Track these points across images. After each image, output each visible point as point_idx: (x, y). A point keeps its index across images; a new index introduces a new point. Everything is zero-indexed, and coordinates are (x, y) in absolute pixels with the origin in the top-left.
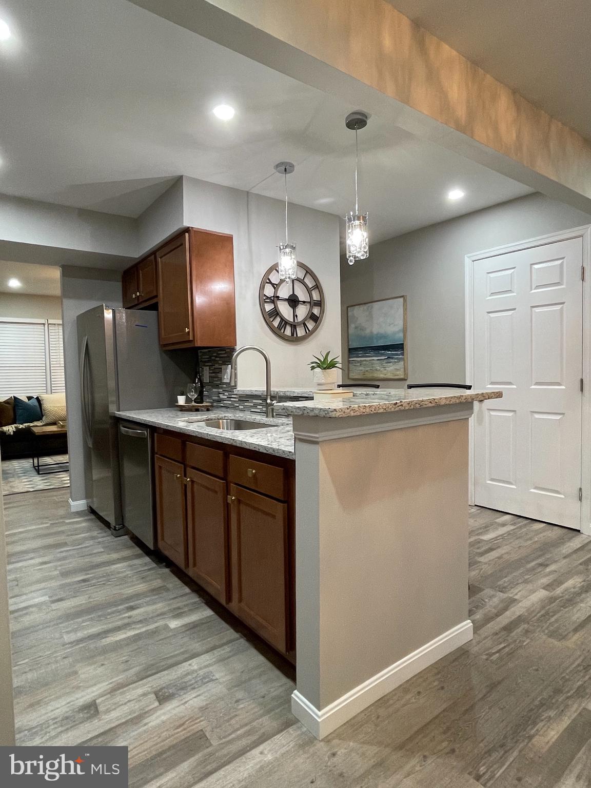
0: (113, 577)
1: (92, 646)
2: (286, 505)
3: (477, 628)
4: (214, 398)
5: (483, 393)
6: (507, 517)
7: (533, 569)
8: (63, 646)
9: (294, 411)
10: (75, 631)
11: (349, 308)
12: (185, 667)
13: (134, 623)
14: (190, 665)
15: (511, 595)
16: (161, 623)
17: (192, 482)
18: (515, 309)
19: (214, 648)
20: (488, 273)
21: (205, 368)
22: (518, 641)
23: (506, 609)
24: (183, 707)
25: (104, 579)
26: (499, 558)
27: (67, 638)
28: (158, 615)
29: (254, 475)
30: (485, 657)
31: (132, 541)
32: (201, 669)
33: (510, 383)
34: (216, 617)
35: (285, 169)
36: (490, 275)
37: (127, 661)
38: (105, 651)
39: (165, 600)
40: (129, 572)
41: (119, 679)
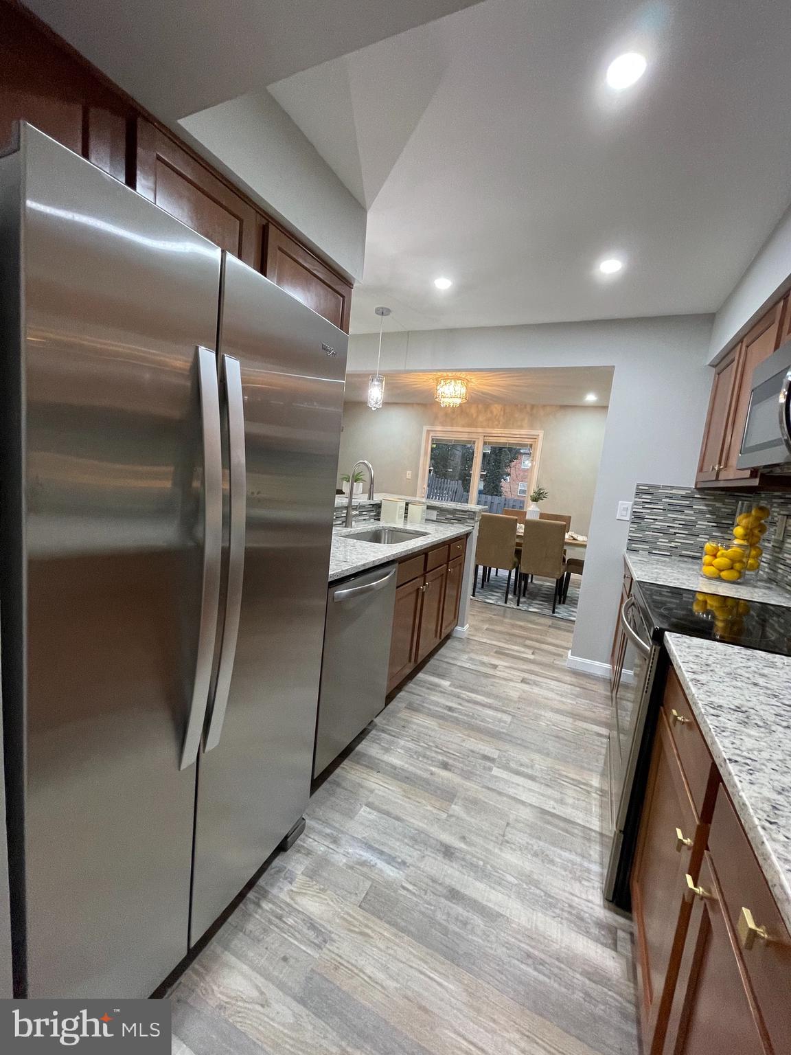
1: (500, 704)
8: (514, 716)
37: (492, 685)
38: (496, 697)
41: (504, 682)
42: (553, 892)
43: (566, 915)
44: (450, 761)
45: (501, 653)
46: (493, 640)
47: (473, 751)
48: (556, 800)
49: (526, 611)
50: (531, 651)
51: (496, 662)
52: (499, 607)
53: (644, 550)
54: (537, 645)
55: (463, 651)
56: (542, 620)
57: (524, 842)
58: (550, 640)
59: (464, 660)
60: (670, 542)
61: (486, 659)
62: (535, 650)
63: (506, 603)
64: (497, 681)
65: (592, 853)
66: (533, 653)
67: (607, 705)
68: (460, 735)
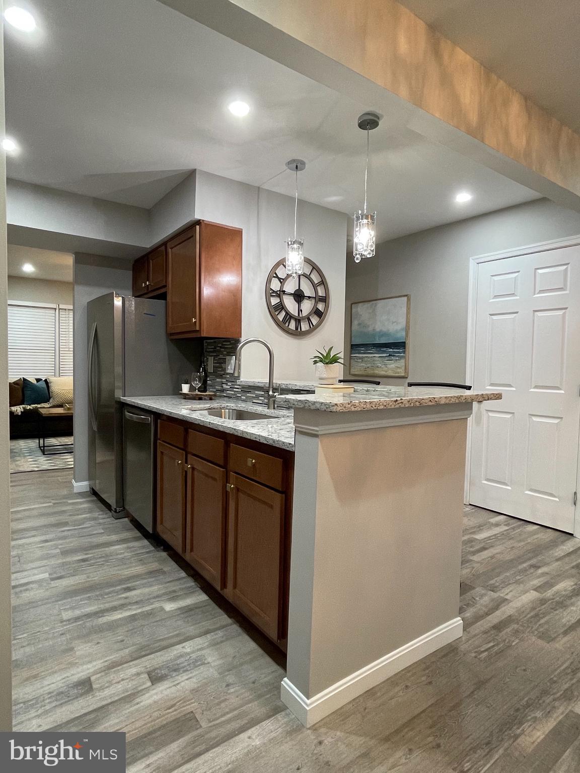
0: (111, 558)
1: (88, 624)
2: (284, 495)
3: (467, 626)
4: (217, 387)
5: (482, 394)
6: (502, 517)
7: (525, 570)
8: (62, 622)
9: (296, 404)
10: (73, 608)
11: (353, 305)
12: (178, 650)
13: (130, 604)
14: (183, 647)
15: (502, 595)
16: (156, 605)
17: (193, 469)
18: (517, 313)
19: (207, 632)
20: (492, 276)
21: (210, 358)
22: (507, 640)
23: (497, 608)
24: (174, 688)
25: (103, 559)
26: (492, 557)
27: (66, 615)
28: (154, 598)
29: (254, 465)
30: (473, 655)
31: (132, 523)
32: (193, 652)
33: (510, 386)
34: (211, 602)
35: (297, 166)
36: (493, 277)
37: (122, 641)
38: (100, 629)
39: (162, 584)
40: (126, 554)
41: (113, 657)
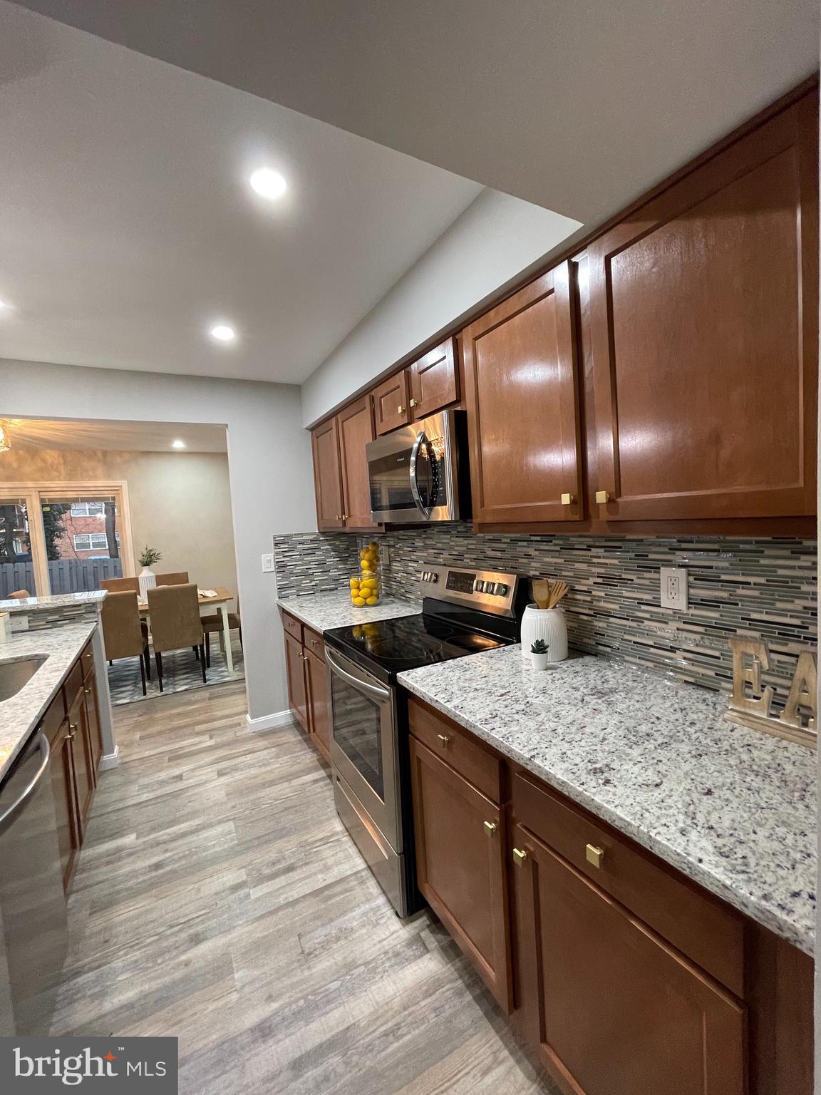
8: (235, 818)
37: (189, 802)
38: (203, 811)
41: (200, 789)
42: (368, 956)
43: (387, 964)
44: (200, 928)
45: (176, 757)
46: (158, 747)
47: (216, 894)
48: (321, 871)
49: (174, 693)
50: (207, 736)
51: (176, 772)
52: (138, 704)
53: (292, 594)
54: (209, 726)
55: (128, 783)
56: (197, 696)
57: (322, 938)
58: (219, 713)
59: (136, 794)
60: (311, 582)
61: (163, 775)
62: (211, 733)
63: (145, 694)
64: (193, 792)
65: (371, 890)
66: (211, 738)
67: (305, 750)
68: (190, 887)
